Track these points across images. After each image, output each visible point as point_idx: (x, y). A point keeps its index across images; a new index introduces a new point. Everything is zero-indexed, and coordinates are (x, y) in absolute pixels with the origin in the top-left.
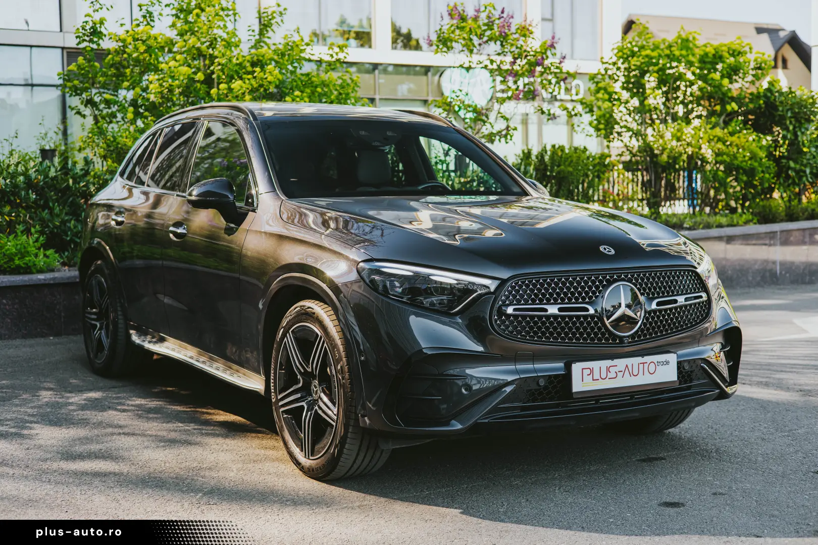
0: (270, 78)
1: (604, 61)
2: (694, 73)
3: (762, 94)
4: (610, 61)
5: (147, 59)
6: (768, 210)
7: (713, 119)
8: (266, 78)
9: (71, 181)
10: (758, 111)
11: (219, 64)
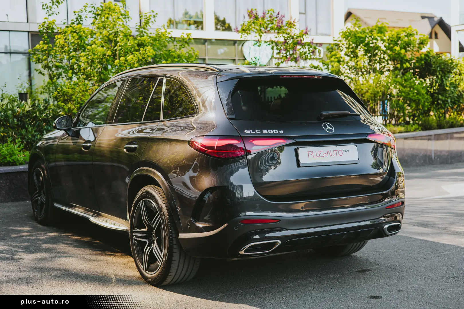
0: (149, 54)
1: (335, 39)
2: (385, 46)
3: (423, 58)
4: (338, 40)
5: (79, 43)
6: (427, 123)
7: (396, 72)
8: (147, 54)
9: (38, 113)
10: (421, 67)
11: (120, 46)
